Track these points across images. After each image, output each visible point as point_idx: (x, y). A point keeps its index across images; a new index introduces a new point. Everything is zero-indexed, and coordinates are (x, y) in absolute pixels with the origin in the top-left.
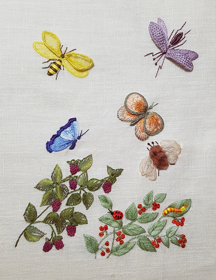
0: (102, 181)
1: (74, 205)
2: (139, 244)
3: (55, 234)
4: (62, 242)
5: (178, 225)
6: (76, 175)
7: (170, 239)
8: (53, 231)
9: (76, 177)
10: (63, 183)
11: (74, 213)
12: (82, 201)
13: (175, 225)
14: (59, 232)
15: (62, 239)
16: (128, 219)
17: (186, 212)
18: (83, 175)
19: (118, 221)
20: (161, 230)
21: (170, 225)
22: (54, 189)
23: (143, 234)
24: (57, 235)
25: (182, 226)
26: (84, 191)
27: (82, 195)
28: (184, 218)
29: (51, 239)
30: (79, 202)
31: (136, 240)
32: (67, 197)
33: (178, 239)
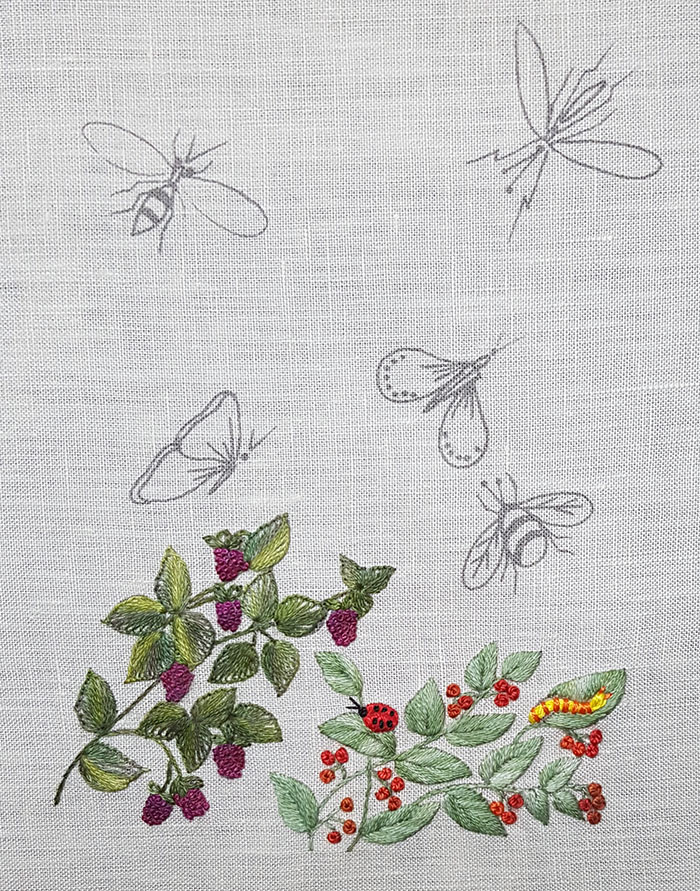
0: (326, 604)
1: (234, 681)
2: (449, 809)
3: (178, 771)
4: (203, 798)
5: (579, 755)
6: (237, 582)
7: (551, 799)
8: (172, 762)
9: (238, 589)
10: (196, 610)
11: (235, 706)
12: (260, 668)
13: (570, 754)
14: (192, 765)
15: (202, 786)
16: (415, 731)
17: (608, 713)
18: (261, 582)
19: (380, 735)
20: (524, 770)
21: (553, 753)
22: (168, 629)
23: (465, 781)
24: (185, 774)
25: (592, 756)
26: (267, 635)
27: (259, 649)
28: (599, 732)
29: (165, 787)
30: (251, 670)
31: (442, 798)
32: (210, 654)
33: (579, 799)
